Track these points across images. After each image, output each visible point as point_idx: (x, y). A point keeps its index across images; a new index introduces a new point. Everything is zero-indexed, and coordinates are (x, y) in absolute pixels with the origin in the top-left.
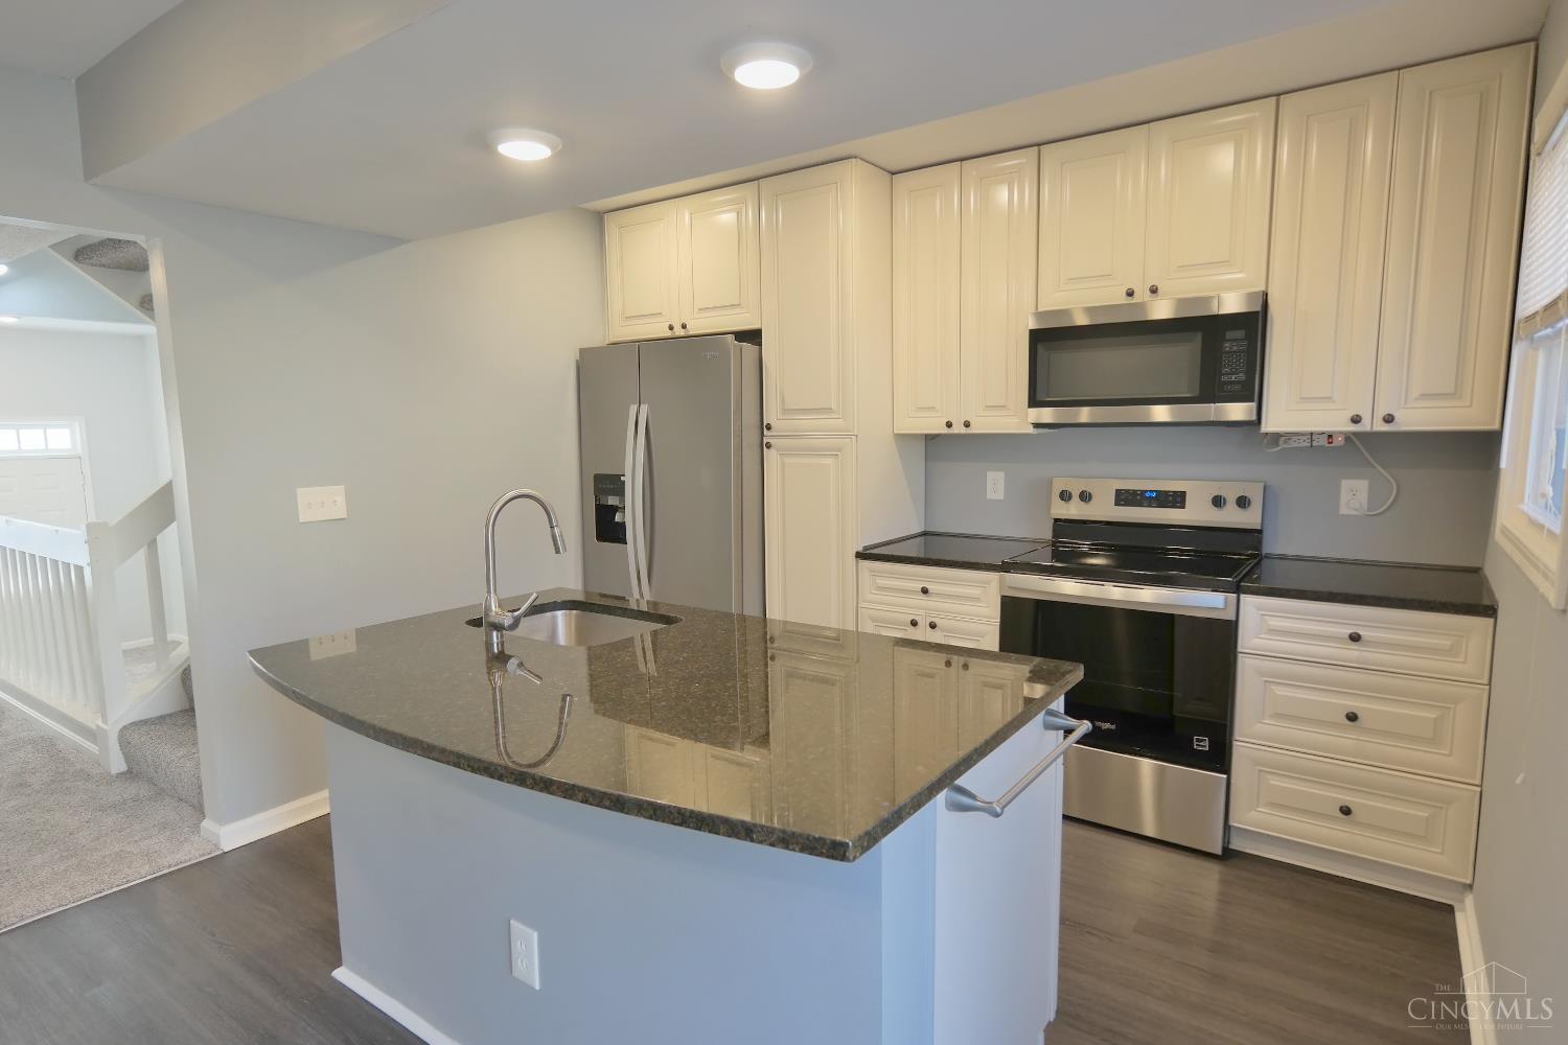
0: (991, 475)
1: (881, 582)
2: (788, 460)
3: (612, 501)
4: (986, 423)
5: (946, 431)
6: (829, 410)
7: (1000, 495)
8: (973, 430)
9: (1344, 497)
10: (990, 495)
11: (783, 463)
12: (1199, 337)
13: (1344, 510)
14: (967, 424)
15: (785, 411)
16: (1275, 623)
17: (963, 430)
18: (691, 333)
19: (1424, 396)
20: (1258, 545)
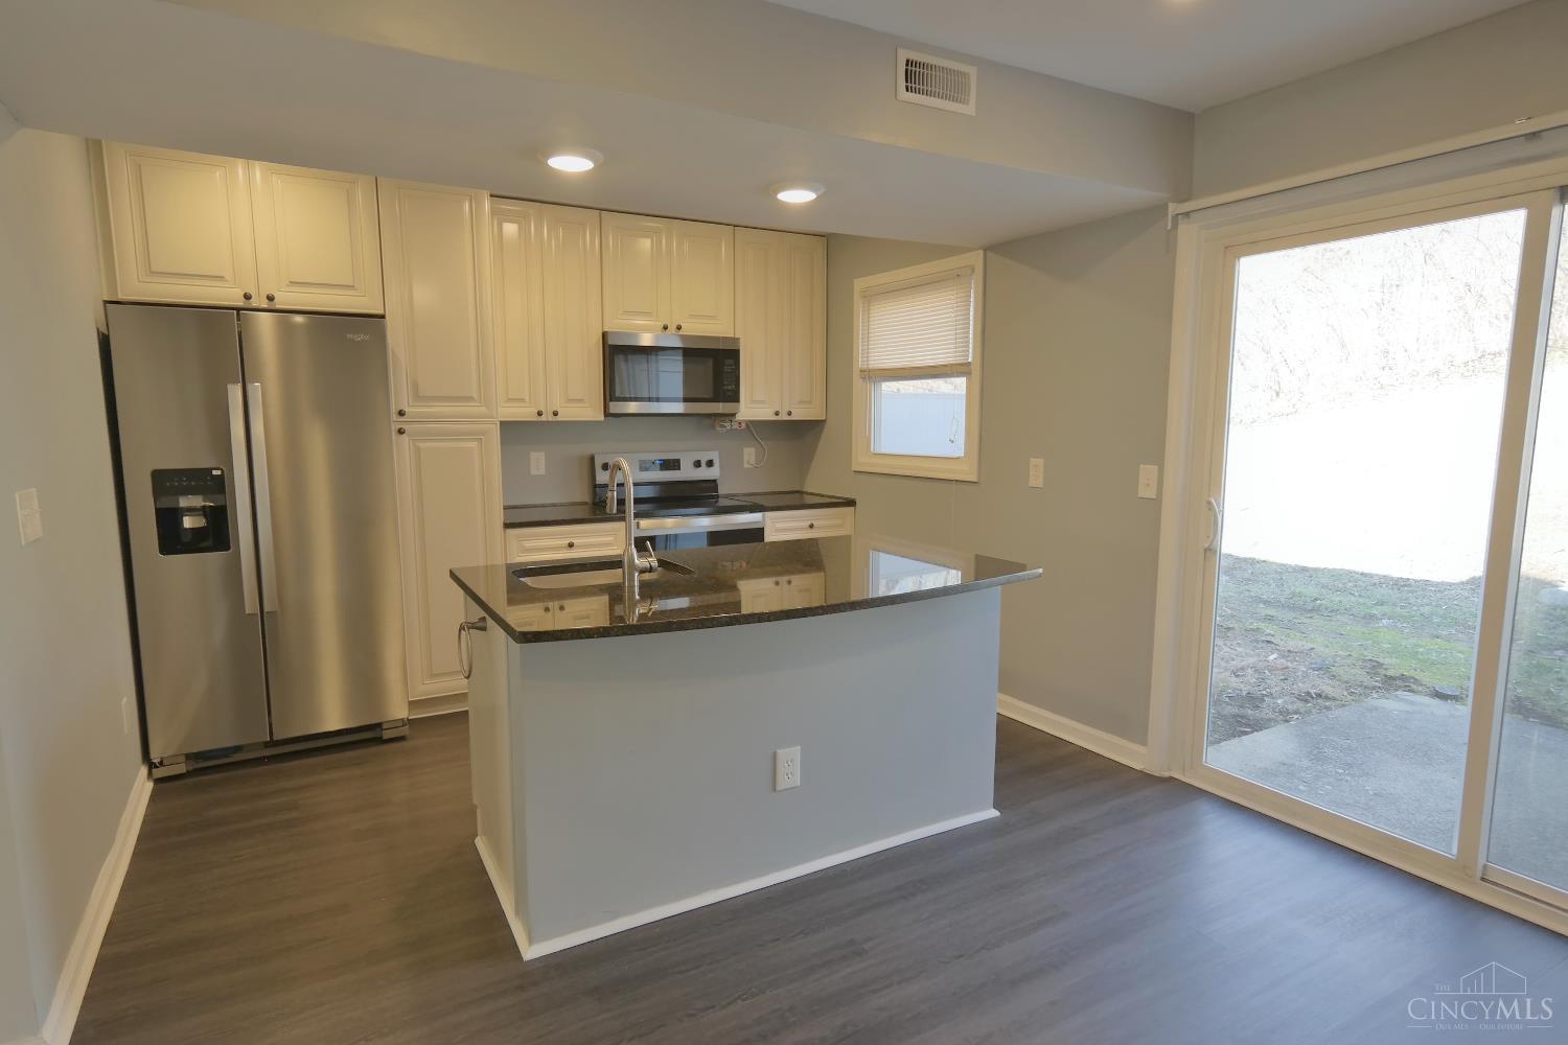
0: (534, 455)
1: (528, 544)
2: (421, 445)
3: (184, 502)
4: (568, 413)
5: (536, 418)
6: (470, 399)
7: (542, 471)
8: (559, 418)
9: (746, 458)
10: (534, 472)
11: (418, 450)
12: (710, 363)
13: (746, 466)
14: (555, 414)
15: (417, 396)
16: (778, 525)
17: (551, 418)
18: (278, 307)
19: (801, 402)
20: (715, 489)
